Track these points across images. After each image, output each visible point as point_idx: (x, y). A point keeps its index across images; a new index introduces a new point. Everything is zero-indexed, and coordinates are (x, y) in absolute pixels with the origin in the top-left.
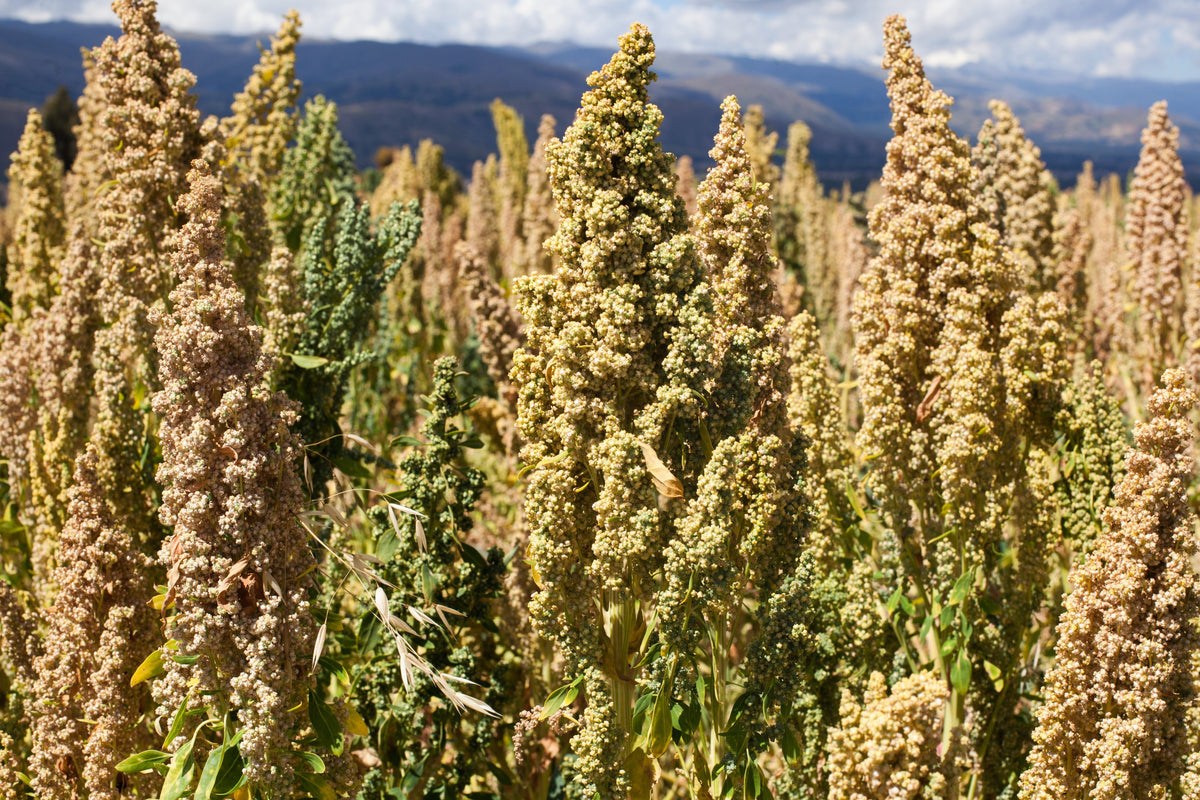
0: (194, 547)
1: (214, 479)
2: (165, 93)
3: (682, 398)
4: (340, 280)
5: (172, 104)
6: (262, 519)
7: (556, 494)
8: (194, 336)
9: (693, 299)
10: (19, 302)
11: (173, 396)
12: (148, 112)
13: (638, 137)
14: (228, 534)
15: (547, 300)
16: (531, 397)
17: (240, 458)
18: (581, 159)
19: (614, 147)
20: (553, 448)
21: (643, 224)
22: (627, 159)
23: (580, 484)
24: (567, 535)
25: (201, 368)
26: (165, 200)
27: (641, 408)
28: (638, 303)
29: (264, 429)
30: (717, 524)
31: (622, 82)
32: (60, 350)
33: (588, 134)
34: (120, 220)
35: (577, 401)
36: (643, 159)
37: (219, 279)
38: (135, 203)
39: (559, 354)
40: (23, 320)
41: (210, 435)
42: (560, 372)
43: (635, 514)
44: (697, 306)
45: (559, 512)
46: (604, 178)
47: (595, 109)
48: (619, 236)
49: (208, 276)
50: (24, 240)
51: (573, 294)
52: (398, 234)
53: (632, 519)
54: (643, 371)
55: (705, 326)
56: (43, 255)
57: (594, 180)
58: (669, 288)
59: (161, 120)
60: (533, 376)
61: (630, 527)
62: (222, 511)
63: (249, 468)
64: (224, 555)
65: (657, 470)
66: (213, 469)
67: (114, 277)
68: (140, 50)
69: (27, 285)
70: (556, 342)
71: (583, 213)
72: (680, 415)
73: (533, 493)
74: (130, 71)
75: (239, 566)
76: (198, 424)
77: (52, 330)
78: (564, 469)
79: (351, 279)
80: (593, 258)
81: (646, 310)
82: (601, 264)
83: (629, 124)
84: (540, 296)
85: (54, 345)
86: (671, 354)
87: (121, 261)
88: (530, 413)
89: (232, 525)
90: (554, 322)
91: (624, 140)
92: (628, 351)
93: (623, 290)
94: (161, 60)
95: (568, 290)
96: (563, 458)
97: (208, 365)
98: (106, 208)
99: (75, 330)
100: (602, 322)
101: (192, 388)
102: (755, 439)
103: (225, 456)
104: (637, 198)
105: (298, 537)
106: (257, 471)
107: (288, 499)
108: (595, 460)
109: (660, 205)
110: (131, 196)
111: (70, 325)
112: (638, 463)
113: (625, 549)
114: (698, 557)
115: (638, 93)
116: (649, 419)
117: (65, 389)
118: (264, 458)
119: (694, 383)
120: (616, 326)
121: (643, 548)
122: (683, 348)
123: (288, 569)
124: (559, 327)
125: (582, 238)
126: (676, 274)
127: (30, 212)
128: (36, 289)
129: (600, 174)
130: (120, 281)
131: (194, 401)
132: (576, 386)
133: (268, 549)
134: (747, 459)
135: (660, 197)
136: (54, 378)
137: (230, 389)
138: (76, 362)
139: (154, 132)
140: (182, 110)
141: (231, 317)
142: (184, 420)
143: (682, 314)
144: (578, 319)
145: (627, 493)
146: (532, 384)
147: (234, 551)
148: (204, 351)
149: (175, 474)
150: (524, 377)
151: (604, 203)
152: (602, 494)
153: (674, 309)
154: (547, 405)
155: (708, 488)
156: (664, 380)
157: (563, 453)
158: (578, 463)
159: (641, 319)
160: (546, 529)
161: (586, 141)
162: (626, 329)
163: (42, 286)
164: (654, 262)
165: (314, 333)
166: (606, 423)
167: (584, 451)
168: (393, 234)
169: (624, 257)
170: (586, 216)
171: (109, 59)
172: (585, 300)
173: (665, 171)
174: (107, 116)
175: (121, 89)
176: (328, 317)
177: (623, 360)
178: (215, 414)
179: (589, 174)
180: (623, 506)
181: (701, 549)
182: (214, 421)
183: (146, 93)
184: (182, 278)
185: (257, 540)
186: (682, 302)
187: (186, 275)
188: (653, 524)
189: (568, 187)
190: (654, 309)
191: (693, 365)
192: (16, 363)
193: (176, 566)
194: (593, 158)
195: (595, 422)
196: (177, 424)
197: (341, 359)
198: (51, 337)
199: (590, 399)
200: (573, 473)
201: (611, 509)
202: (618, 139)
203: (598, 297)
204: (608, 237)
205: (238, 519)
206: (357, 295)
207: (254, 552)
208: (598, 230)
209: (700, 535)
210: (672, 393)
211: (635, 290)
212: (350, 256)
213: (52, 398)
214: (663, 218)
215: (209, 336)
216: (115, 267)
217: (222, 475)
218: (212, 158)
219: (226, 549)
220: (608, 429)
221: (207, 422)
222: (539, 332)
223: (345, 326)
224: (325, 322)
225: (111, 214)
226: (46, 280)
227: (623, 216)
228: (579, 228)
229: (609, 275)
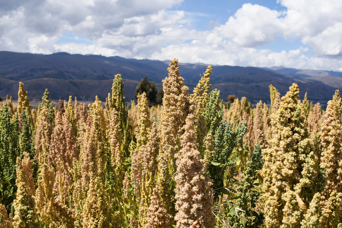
0: (184, 217)
1: (190, 199)
2: (180, 92)
3: (307, 182)
4: (225, 142)
5: (182, 95)
6: (202, 210)
7: (273, 207)
8: (186, 162)
9: (309, 156)
10: (138, 142)
11: (180, 177)
12: (176, 97)
13: (295, 113)
14: (193, 214)
15: (271, 156)
16: (267, 181)
17: (197, 194)
18: (280, 119)
19: (289, 116)
20: (273, 194)
21: (296, 136)
22: (292, 119)
23: (279, 204)
24: (276, 217)
25: (187, 170)
26: (180, 120)
27: (296, 184)
28: (295, 157)
29: (203, 187)
30: (315, 216)
31: (291, 99)
32: (148, 156)
33: (282, 113)
34: (167, 124)
35: (279, 182)
36: (296, 119)
37: (193, 147)
38: (172, 120)
39: (274, 170)
40: (139, 146)
41: (189, 188)
42: (274, 175)
43: (293, 213)
44: (311, 157)
45: (273, 212)
46: (286, 124)
47: (283, 106)
48: (289, 140)
49: (190, 146)
50: (140, 125)
51: (278, 154)
52: (240, 131)
53: (293, 214)
54: (296, 175)
55: (313, 163)
56: (145, 130)
57: (283, 125)
58: (303, 153)
59: (179, 99)
60: (267, 175)
61: (292, 216)
62: (192, 208)
63: (199, 197)
64: (192, 219)
65: (300, 201)
66: (190, 197)
67: (166, 140)
68: (174, 81)
69: (141, 137)
70: (273, 166)
71: (280, 133)
72: (306, 186)
73: (267, 206)
74: (172, 86)
75: (196, 222)
76: (187, 185)
77: (147, 151)
78: (275, 200)
79: (227, 142)
80: (283, 145)
81: (297, 158)
82: (285, 147)
83: (293, 110)
84: (269, 154)
85: (147, 155)
86: (304, 170)
87: (168, 136)
88: (266, 185)
89: (194, 211)
90: (273, 161)
91: (291, 114)
92: (292, 169)
93: (291, 153)
94: (180, 83)
95: (277, 153)
96: (275, 197)
97: (189, 170)
98: (164, 121)
99: (152, 151)
100: (285, 162)
101: (185, 175)
102: (335, 193)
103: (193, 193)
104: (295, 129)
105: (211, 215)
106: (201, 198)
107: (209, 205)
108: (283, 198)
109: (301, 131)
110: (171, 119)
111: (151, 150)
112: (295, 199)
113: (291, 222)
114: (310, 225)
115: (295, 102)
116: (298, 187)
117: (149, 167)
118: (203, 194)
119: (309, 178)
120: (289, 163)
121: (296, 222)
122: (307, 169)
123: (208, 223)
124: (274, 163)
125: (280, 139)
126: (305, 149)
127: (142, 118)
128: (143, 138)
129: (285, 123)
130: (167, 141)
131: (186, 179)
132: (278, 178)
133: (203, 218)
134: (333, 199)
135: (301, 129)
136: (147, 164)
137: (195, 176)
138: (152, 160)
139: (177, 102)
140: (185, 97)
141: (196, 157)
142: (183, 183)
143: (307, 160)
144: (279, 161)
145: (291, 207)
146: (267, 177)
147: (194, 218)
148: (189, 166)
149: (180, 197)
150: (265, 175)
151: (286, 131)
152: (285, 207)
153: (305, 158)
154: (271, 183)
155: (312, 206)
156: (302, 177)
157: (275, 195)
158: (279, 198)
159: (296, 161)
160: (270, 216)
161: (281, 114)
162: (292, 164)
163: (144, 138)
164: (299, 146)
165: (217, 156)
166: (286, 188)
167: (281, 195)
168: (239, 131)
169: (291, 145)
170: (281, 134)
171: (166, 83)
172: (281, 156)
173: (302, 122)
174: (166, 97)
175: (169, 91)
176: (221, 152)
177: (291, 172)
178: (191, 182)
179: (282, 123)
180: (290, 210)
181: (311, 222)
182: (191, 184)
183: (176, 92)
184: (183, 147)
185: (200, 216)
186: (307, 157)
187: (185, 146)
188: (298, 216)
189: (276, 126)
190: (299, 158)
191: (309, 173)
192: (137, 159)
193: (179, 221)
194: (283, 119)
195: (284, 188)
196: (181, 184)
197: (224, 163)
198: (146, 153)
199: (282, 182)
200: (278, 201)
201: (287, 211)
202: (290, 114)
203: (285, 155)
204: (287, 140)
205: (196, 210)
206: (229, 146)
207: (200, 219)
208: (284, 138)
209: (310, 219)
210: (304, 181)
211: (294, 153)
212: (228, 136)
213: (146, 169)
214: (302, 134)
215: (190, 162)
216: (166, 137)
217: (192, 198)
218: (192, 109)
219: (192, 218)
220: (287, 190)
221: (189, 184)
222: (269, 164)
223: (226, 154)
224: (220, 153)
225: (165, 123)
226: (146, 136)
227: (291, 134)
228: (279, 137)
229: (287, 149)
